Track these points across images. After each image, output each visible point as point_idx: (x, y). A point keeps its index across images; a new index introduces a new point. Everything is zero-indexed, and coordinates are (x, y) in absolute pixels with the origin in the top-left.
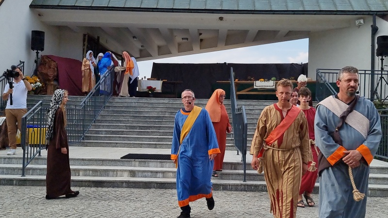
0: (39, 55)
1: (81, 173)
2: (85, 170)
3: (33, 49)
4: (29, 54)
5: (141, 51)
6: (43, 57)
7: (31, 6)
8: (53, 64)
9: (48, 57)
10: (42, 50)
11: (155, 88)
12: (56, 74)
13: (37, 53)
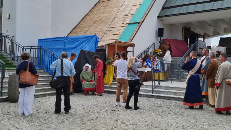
0: (162, 39)
1: (178, 94)
2: (180, 93)
3: (159, 36)
4: (157, 39)
5: (214, 32)
6: (163, 40)
7: (158, 17)
8: (168, 43)
9: (165, 40)
10: (163, 36)
11: (221, 52)
12: (169, 47)
13: (161, 38)
